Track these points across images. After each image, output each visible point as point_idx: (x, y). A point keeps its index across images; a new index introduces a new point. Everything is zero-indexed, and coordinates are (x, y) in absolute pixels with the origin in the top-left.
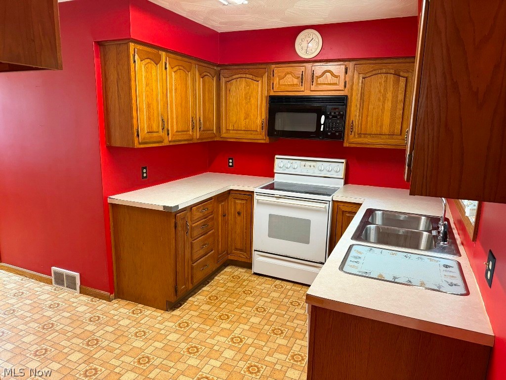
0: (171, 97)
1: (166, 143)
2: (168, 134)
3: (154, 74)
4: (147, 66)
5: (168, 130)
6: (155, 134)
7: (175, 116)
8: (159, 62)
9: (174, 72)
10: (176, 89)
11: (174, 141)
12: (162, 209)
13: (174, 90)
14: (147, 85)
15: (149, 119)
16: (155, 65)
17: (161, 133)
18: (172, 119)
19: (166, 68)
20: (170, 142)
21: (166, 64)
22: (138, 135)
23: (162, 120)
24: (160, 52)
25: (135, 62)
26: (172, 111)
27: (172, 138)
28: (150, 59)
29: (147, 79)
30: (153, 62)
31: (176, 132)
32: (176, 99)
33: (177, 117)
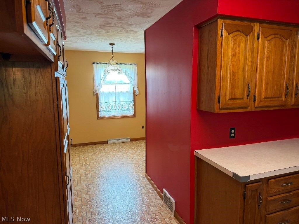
0: (262, 65)
1: (251, 108)
2: (255, 100)
3: (242, 44)
4: (235, 38)
5: (255, 97)
6: (238, 101)
7: (264, 83)
8: (250, 33)
9: (268, 41)
10: (268, 57)
11: (261, 107)
12: (231, 175)
13: (265, 58)
14: (234, 55)
15: (233, 86)
16: (245, 36)
17: (246, 100)
18: (261, 86)
19: (258, 39)
20: (256, 108)
21: (258, 34)
22: (219, 102)
23: (248, 87)
24: (253, 24)
25: (222, 36)
26: (261, 78)
27: (258, 104)
28: (239, 31)
29: (234, 50)
30: (242, 34)
31: (265, 98)
32: (267, 67)
33: (267, 84)
